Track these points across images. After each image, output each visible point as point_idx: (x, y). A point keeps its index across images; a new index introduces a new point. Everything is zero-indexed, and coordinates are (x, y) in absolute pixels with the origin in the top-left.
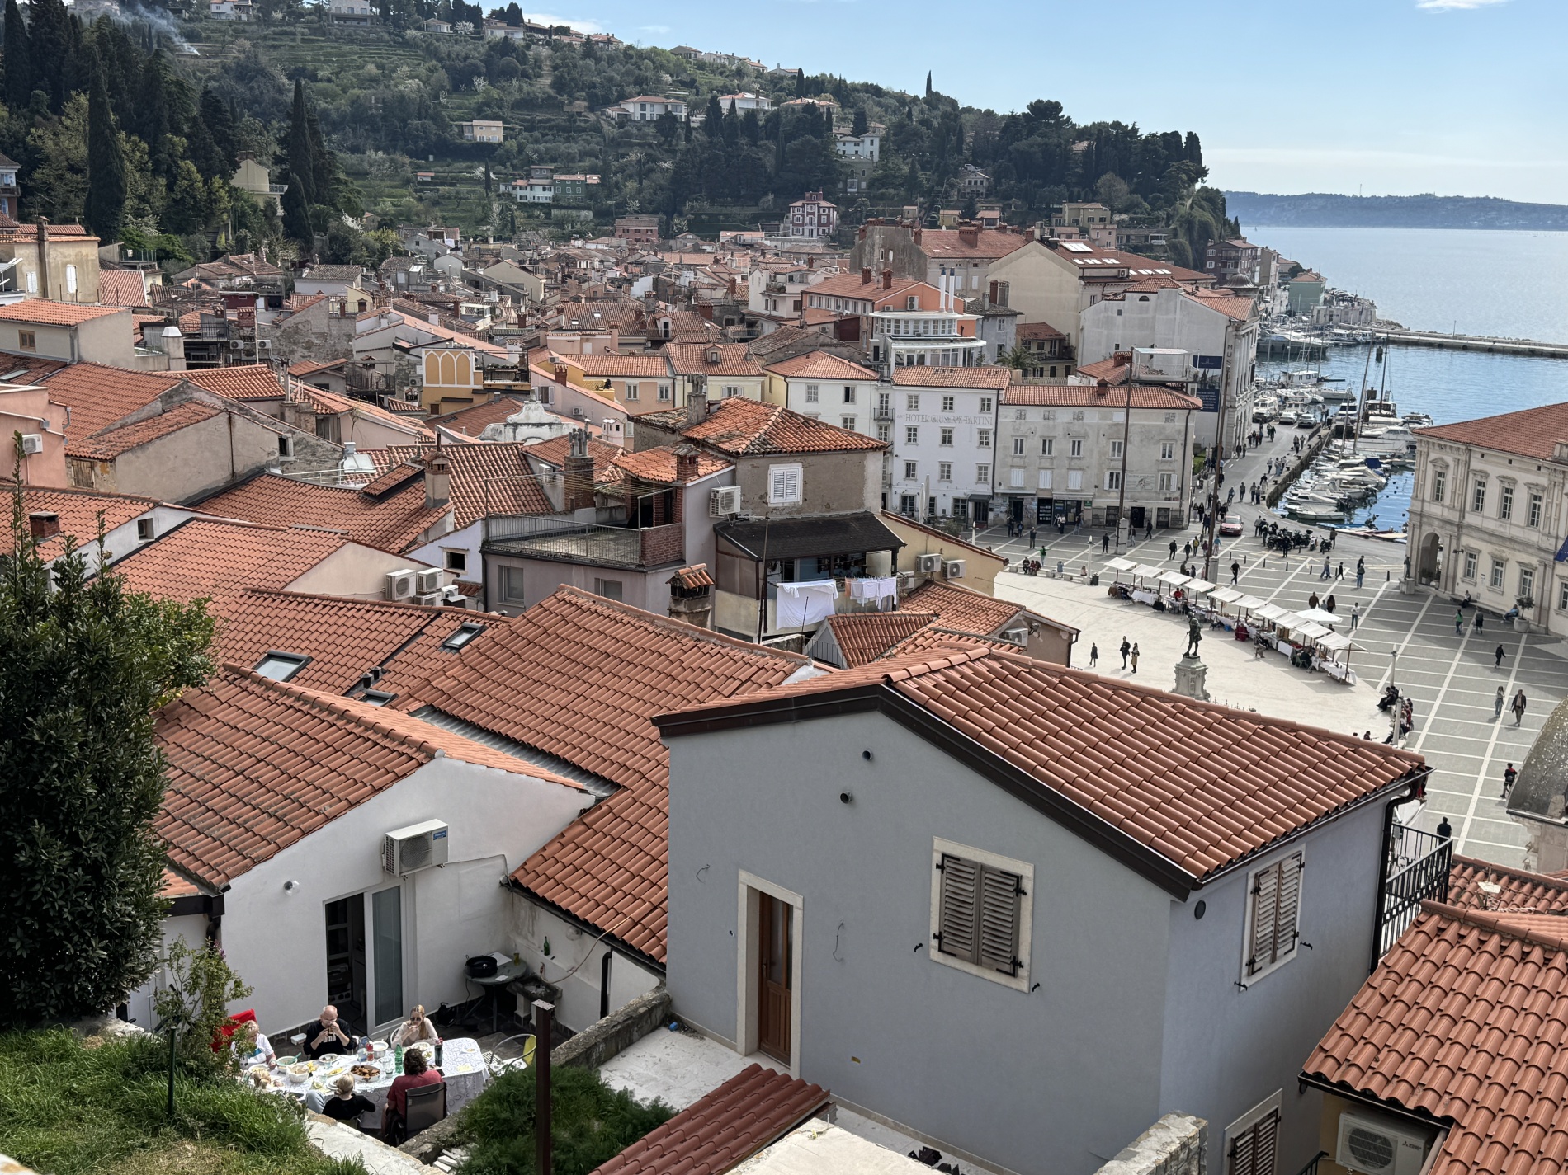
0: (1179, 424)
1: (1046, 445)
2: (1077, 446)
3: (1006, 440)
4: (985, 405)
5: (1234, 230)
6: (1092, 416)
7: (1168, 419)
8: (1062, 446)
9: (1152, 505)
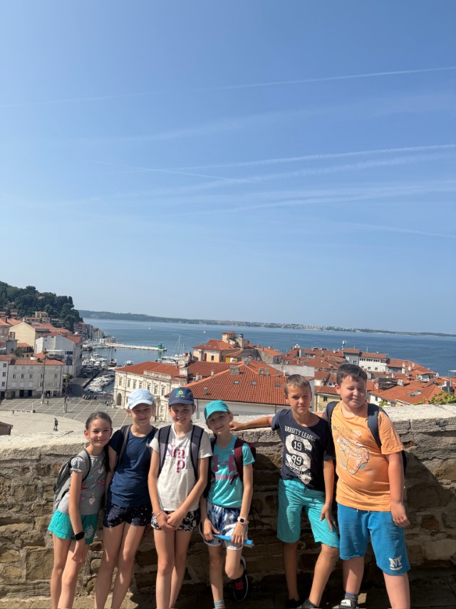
0: (59, 369)
1: (22, 376)
2: (31, 376)
3: (11, 375)
4: (5, 365)
5: (82, 320)
6: (36, 368)
7: (57, 368)
8: (27, 376)
9: (52, 390)
